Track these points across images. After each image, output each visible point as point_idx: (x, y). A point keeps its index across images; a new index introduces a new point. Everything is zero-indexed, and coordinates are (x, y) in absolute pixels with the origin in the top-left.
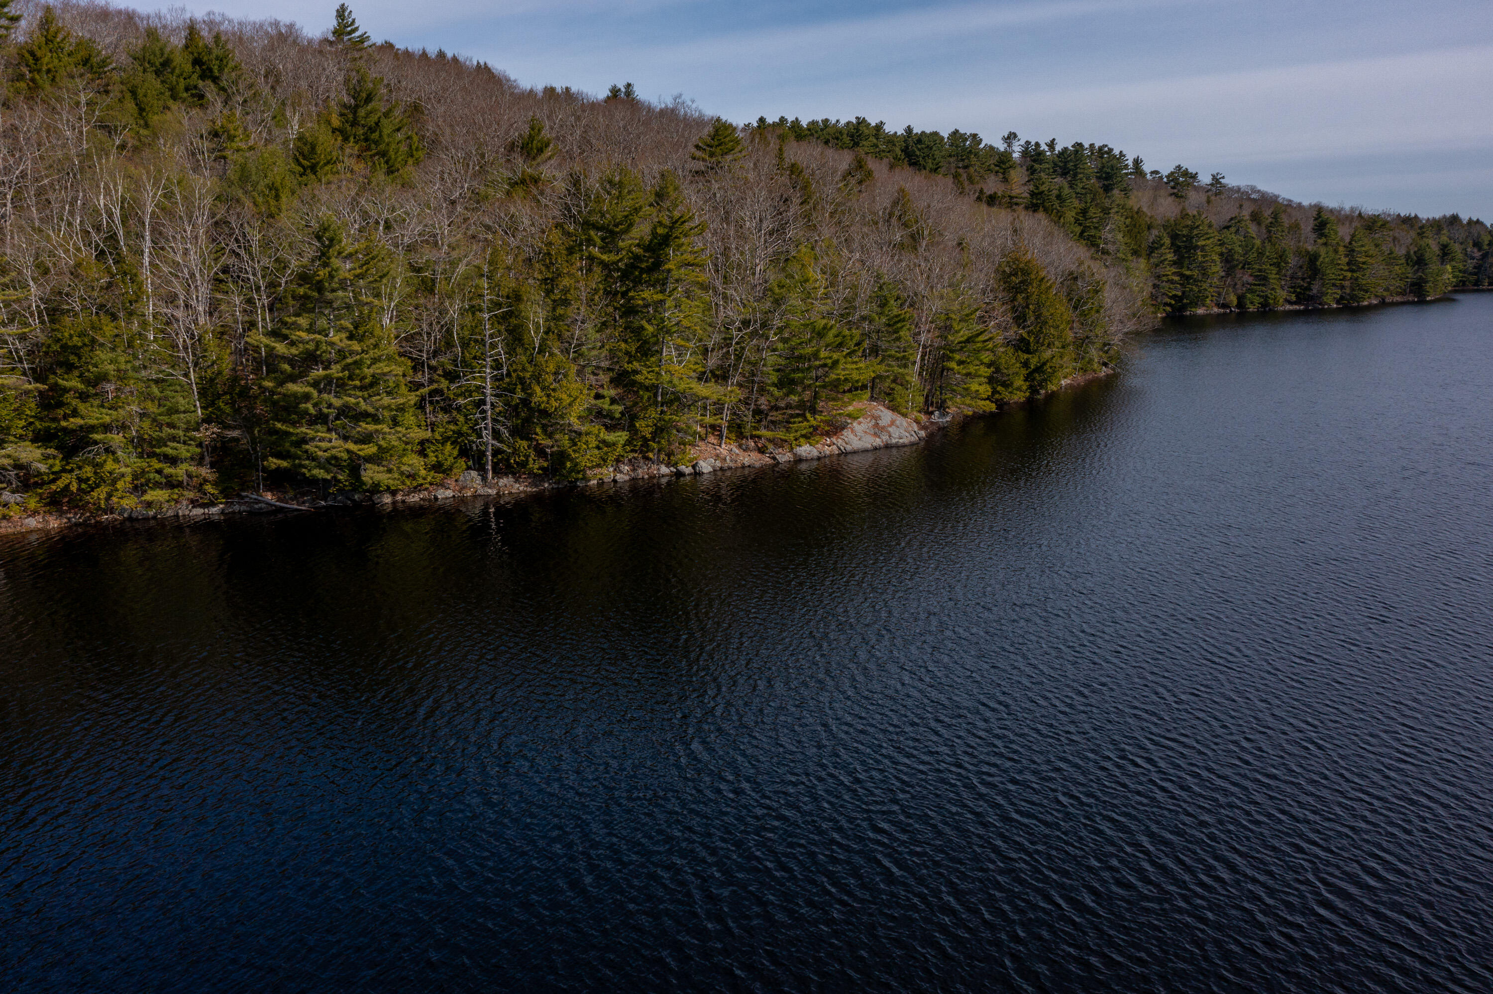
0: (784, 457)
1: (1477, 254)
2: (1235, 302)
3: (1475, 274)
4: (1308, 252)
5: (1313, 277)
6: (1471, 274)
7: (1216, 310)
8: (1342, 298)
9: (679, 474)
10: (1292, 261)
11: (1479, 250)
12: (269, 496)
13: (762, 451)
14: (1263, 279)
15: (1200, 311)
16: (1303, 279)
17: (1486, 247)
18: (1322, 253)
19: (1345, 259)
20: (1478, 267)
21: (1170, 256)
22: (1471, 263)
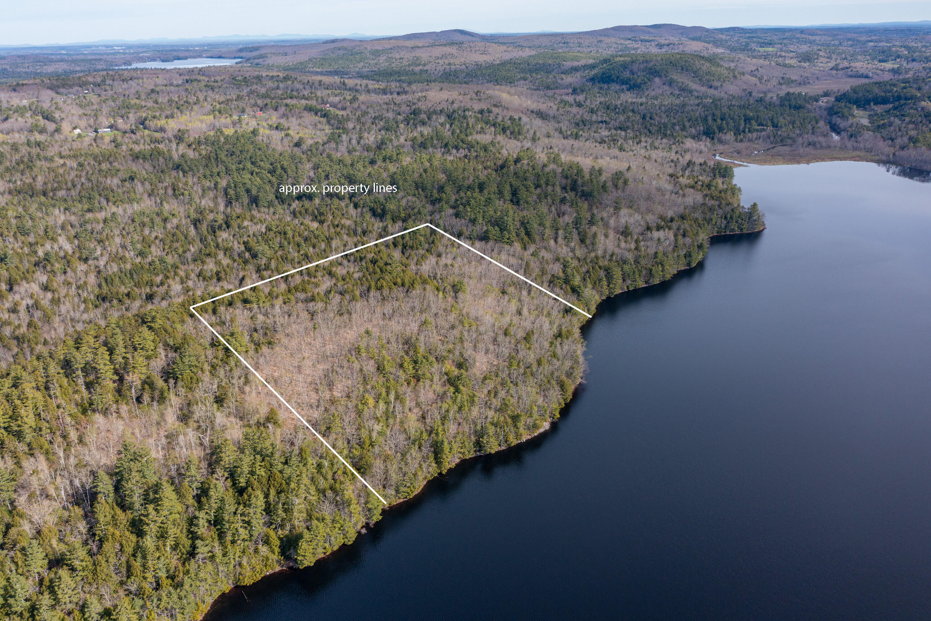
2: (626, 288)
3: (724, 229)
4: (649, 268)
5: (650, 276)
7: (620, 292)
8: (660, 280)
9: (522, 442)
10: (644, 272)
11: (726, 221)
12: (478, 454)
13: (530, 435)
14: (635, 280)
15: (615, 293)
16: (648, 277)
17: (729, 219)
18: (654, 268)
19: (661, 269)
20: (726, 226)
21: (605, 283)
22: (723, 226)
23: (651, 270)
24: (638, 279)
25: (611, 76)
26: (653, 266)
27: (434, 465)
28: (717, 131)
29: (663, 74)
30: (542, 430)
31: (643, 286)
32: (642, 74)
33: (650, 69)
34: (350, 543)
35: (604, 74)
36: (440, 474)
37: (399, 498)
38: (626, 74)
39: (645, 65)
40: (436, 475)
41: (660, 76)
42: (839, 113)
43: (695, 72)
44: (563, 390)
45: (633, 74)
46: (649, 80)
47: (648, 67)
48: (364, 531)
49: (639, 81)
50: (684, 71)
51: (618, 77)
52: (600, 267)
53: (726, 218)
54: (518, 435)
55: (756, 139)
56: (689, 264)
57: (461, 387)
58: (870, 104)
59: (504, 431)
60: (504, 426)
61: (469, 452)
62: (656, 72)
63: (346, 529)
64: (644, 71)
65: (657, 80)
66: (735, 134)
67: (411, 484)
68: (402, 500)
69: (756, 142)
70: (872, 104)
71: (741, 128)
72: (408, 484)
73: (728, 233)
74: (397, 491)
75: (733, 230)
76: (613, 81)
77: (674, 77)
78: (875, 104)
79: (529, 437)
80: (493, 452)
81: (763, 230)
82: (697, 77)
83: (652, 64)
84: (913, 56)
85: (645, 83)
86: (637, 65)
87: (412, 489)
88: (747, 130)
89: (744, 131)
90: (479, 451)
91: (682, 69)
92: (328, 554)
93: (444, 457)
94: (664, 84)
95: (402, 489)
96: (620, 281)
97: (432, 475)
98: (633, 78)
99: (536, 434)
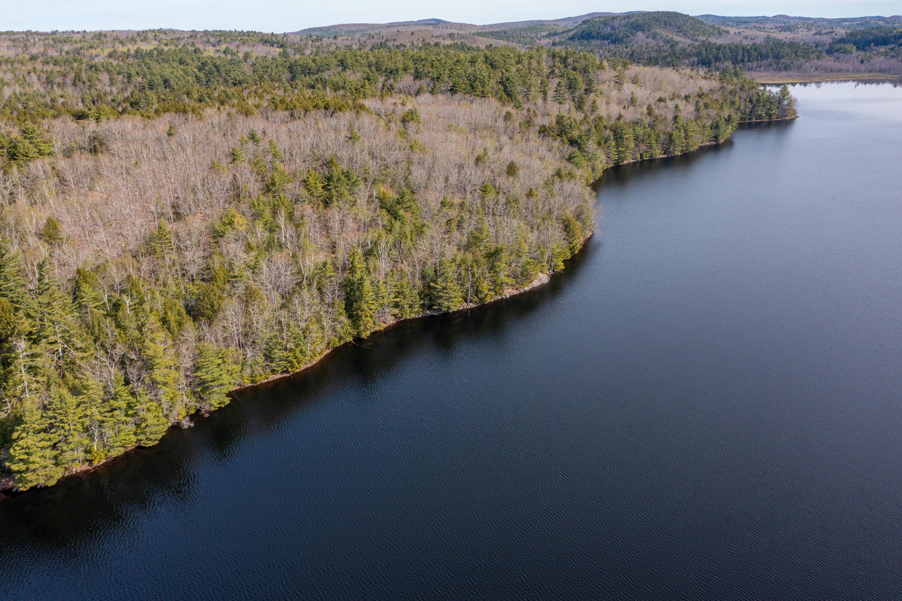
0: (522, 291)
1: (751, 106)
2: (639, 157)
3: (749, 115)
4: (669, 133)
5: (670, 144)
6: (748, 115)
7: (632, 161)
8: (682, 150)
9: (503, 298)
10: (662, 137)
11: (751, 104)
12: (428, 312)
13: (517, 289)
14: (651, 147)
15: (626, 162)
16: (667, 145)
17: (754, 102)
18: (674, 133)
19: (683, 135)
20: (751, 112)
21: (613, 143)
22: (748, 110)
23: (671, 136)
24: (654, 145)
25: (591, 33)
26: (673, 130)
27: (344, 318)
28: (713, 60)
29: (646, 28)
30: (536, 283)
31: (661, 156)
32: (624, 29)
33: (632, 24)
34: (151, 444)
35: (583, 32)
36: (358, 339)
37: (273, 371)
38: (607, 30)
39: (627, 20)
40: (350, 339)
41: (643, 31)
42: (840, 49)
43: (679, 28)
44: (568, 233)
45: (614, 29)
46: (632, 34)
47: (630, 22)
48: (186, 424)
49: (621, 35)
50: (667, 26)
51: (598, 34)
52: (605, 127)
53: (751, 101)
54: (497, 286)
55: (757, 67)
56: (716, 138)
57: (401, 212)
58: (869, 46)
59: (473, 275)
60: (472, 266)
61: (411, 306)
62: (638, 26)
63: (141, 414)
64: (625, 26)
65: (640, 34)
66: (733, 64)
67: (297, 346)
68: (278, 376)
69: (757, 69)
70: (872, 45)
71: (740, 57)
72: (290, 345)
73: (754, 120)
74: (268, 357)
75: (760, 116)
76: (593, 38)
77: (658, 31)
78: (875, 45)
79: (516, 292)
80: (454, 309)
81: (794, 119)
82: (681, 32)
83: (633, 19)
84: (893, 26)
85: (628, 37)
86: (618, 21)
87: (298, 354)
88: (746, 59)
89: (743, 61)
90: (430, 307)
91: (666, 24)
92: (95, 463)
93: (365, 306)
94: (647, 37)
95: (278, 353)
96: (632, 145)
97: (341, 338)
98: (615, 34)
99: (527, 289)
